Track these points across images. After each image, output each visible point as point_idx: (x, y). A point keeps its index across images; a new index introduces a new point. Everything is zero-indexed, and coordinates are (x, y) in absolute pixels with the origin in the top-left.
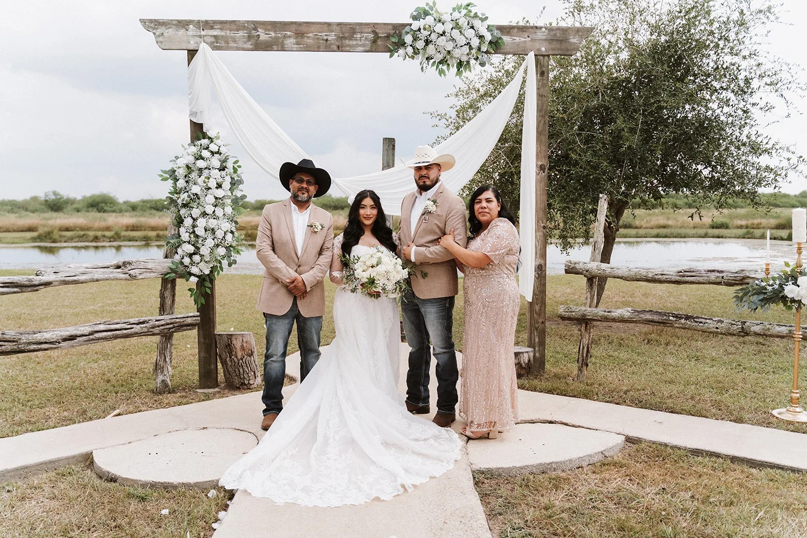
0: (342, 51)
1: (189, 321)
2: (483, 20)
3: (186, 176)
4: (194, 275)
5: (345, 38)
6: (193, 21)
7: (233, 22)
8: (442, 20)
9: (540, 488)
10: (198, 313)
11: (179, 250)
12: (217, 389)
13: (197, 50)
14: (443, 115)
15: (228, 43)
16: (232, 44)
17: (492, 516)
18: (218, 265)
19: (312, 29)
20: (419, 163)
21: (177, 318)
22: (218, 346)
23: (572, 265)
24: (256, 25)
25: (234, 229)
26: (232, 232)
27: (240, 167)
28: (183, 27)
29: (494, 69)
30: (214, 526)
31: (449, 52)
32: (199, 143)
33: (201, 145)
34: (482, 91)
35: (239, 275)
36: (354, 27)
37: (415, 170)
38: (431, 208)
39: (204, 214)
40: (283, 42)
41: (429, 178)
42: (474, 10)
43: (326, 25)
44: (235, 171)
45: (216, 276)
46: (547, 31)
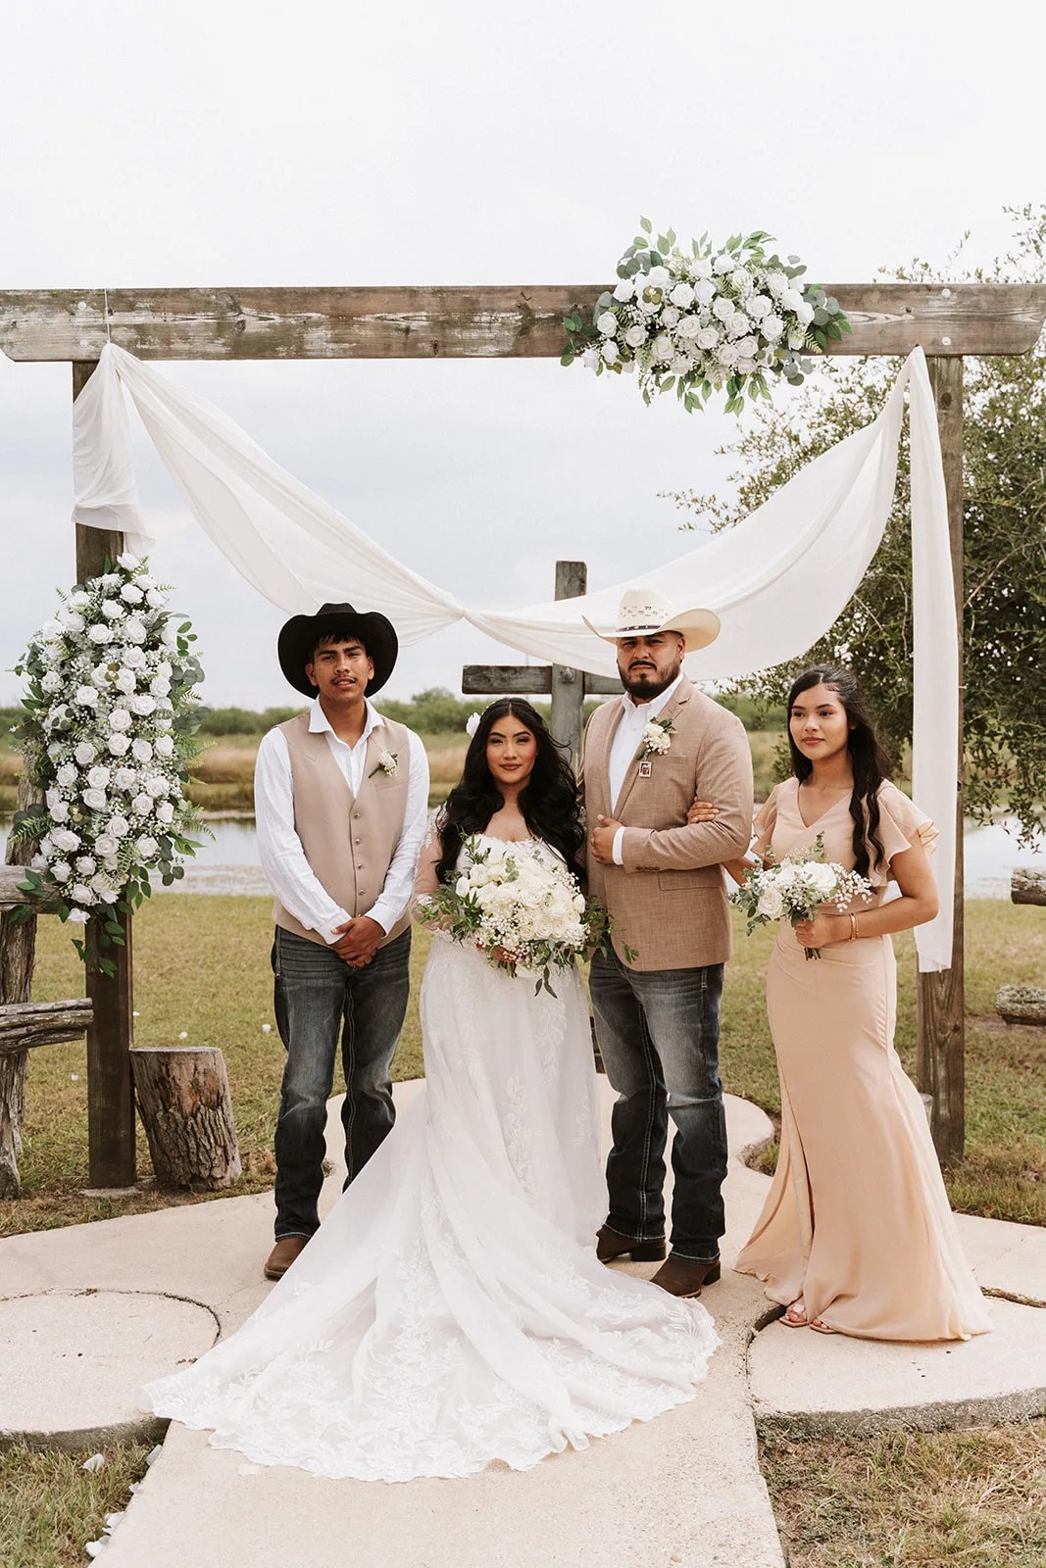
0: (445, 355)
1: (67, 1018)
2: (792, 274)
3: (63, 664)
4: (81, 906)
5: (449, 324)
6: (88, 291)
7: (183, 293)
8: (691, 276)
9: (932, 1471)
10: (89, 1000)
11: (45, 846)
12: (132, 1191)
13: (97, 361)
14: (706, 500)
15: (169, 343)
16: (179, 345)
17: (801, 1542)
18: (140, 880)
19: (371, 304)
20: (632, 628)
21: (36, 1012)
22: (137, 1082)
23: (1030, 883)
24: (236, 298)
25: (178, 793)
26: (173, 800)
27: (193, 638)
28: (64, 307)
29: (837, 387)
30: (92, 1548)
31: (708, 353)
32: (97, 582)
33: (101, 588)
34: (806, 439)
35: (213, 898)
36: (474, 296)
37: (621, 646)
38: (657, 740)
39: (106, 756)
40: (301, 337)
41: (654, 667)
42: (769, 250)
43: (407, 296)
44: (183, 646)
45: (134, 906)
46: (955, 297)
